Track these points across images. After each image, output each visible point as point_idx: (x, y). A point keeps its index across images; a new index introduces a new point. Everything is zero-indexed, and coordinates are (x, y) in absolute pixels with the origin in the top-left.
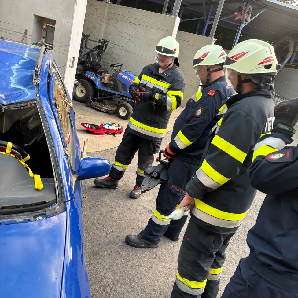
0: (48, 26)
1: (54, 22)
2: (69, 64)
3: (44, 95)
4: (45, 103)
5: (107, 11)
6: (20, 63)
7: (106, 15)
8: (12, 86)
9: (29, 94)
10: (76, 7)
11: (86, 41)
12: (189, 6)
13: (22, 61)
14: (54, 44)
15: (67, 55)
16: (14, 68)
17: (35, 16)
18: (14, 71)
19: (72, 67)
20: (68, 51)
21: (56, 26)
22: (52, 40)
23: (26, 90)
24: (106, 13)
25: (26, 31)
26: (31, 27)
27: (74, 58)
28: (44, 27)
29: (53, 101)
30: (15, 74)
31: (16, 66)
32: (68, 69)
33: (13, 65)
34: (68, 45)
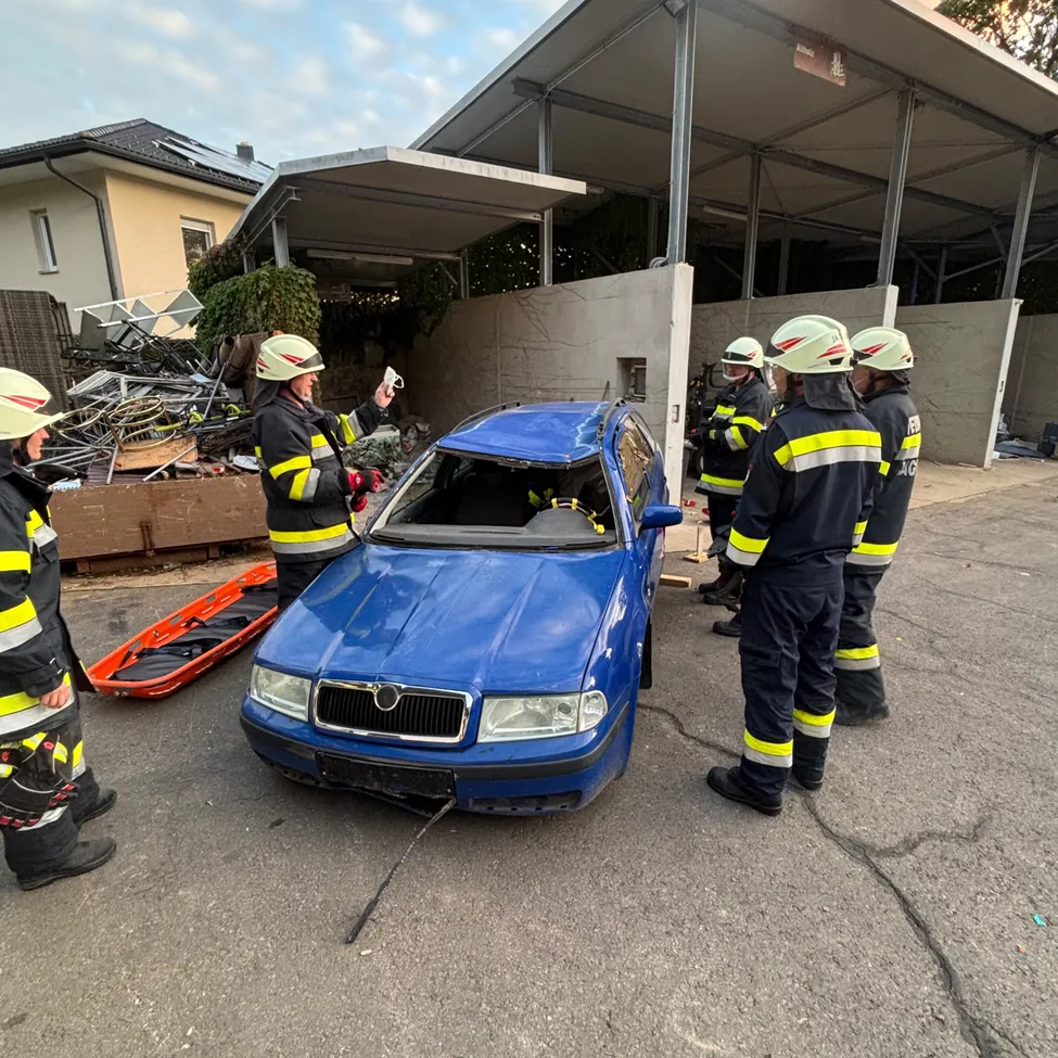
0: (637, 369)
1: (643, 361)
2: (671, 416)
3: (607, 447)
4: (608, 455)
5: (748, 312)
6: (587, 421)
7: (747, 321)
8: (578, 445)
9: (593, 449)
10: (673, 330)
11: (711, 375)
12: (956, 244)
13: (589, 419)
14: (647, 392)
15: (666, 404)
16: (579, 428)
17: (618, 359)
18: (579, 430)
19: (677, 421)
20: (667, 398)
21: (648, 366)
22: (644, 387)
23: (589, 446)
24: (747, 317)
25: (608, 383)
26: (613, 375)
27: (678, 406)
28: (633, 371)
29: (617, 452)
30: (581, 433)
31: (583, 425)
32: (670, 425)
33: (579, 424)
34: (667, 389)
